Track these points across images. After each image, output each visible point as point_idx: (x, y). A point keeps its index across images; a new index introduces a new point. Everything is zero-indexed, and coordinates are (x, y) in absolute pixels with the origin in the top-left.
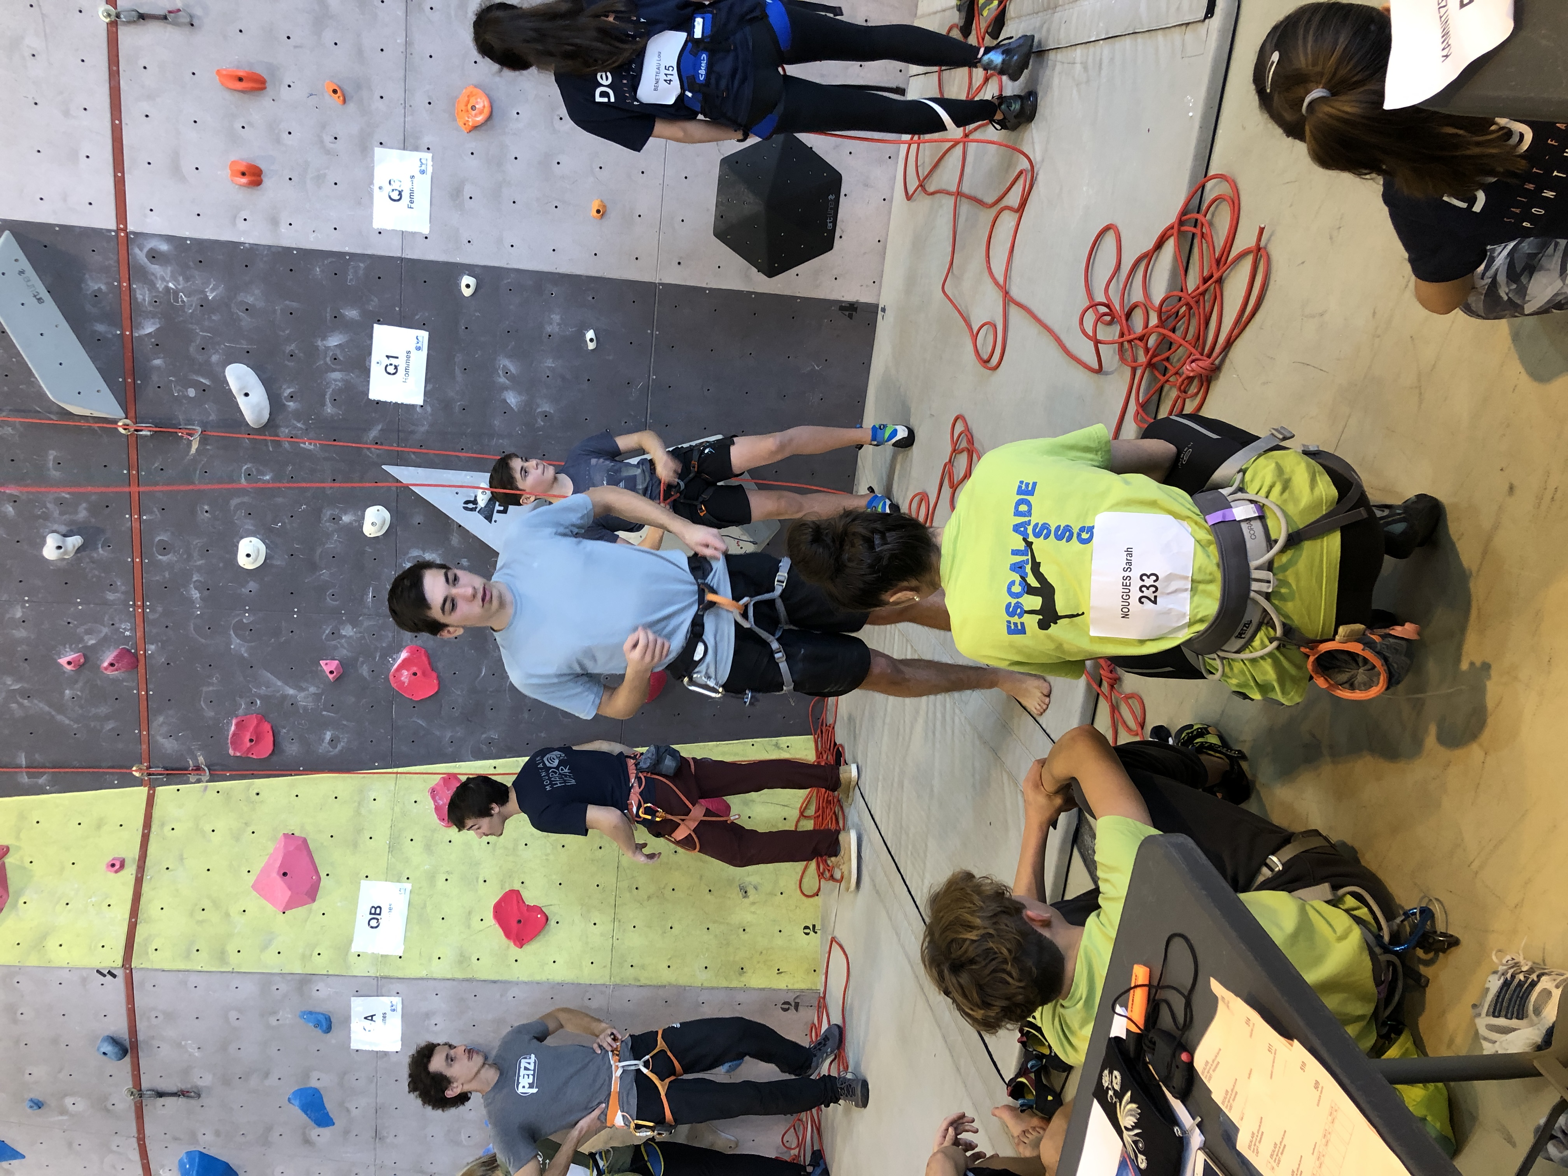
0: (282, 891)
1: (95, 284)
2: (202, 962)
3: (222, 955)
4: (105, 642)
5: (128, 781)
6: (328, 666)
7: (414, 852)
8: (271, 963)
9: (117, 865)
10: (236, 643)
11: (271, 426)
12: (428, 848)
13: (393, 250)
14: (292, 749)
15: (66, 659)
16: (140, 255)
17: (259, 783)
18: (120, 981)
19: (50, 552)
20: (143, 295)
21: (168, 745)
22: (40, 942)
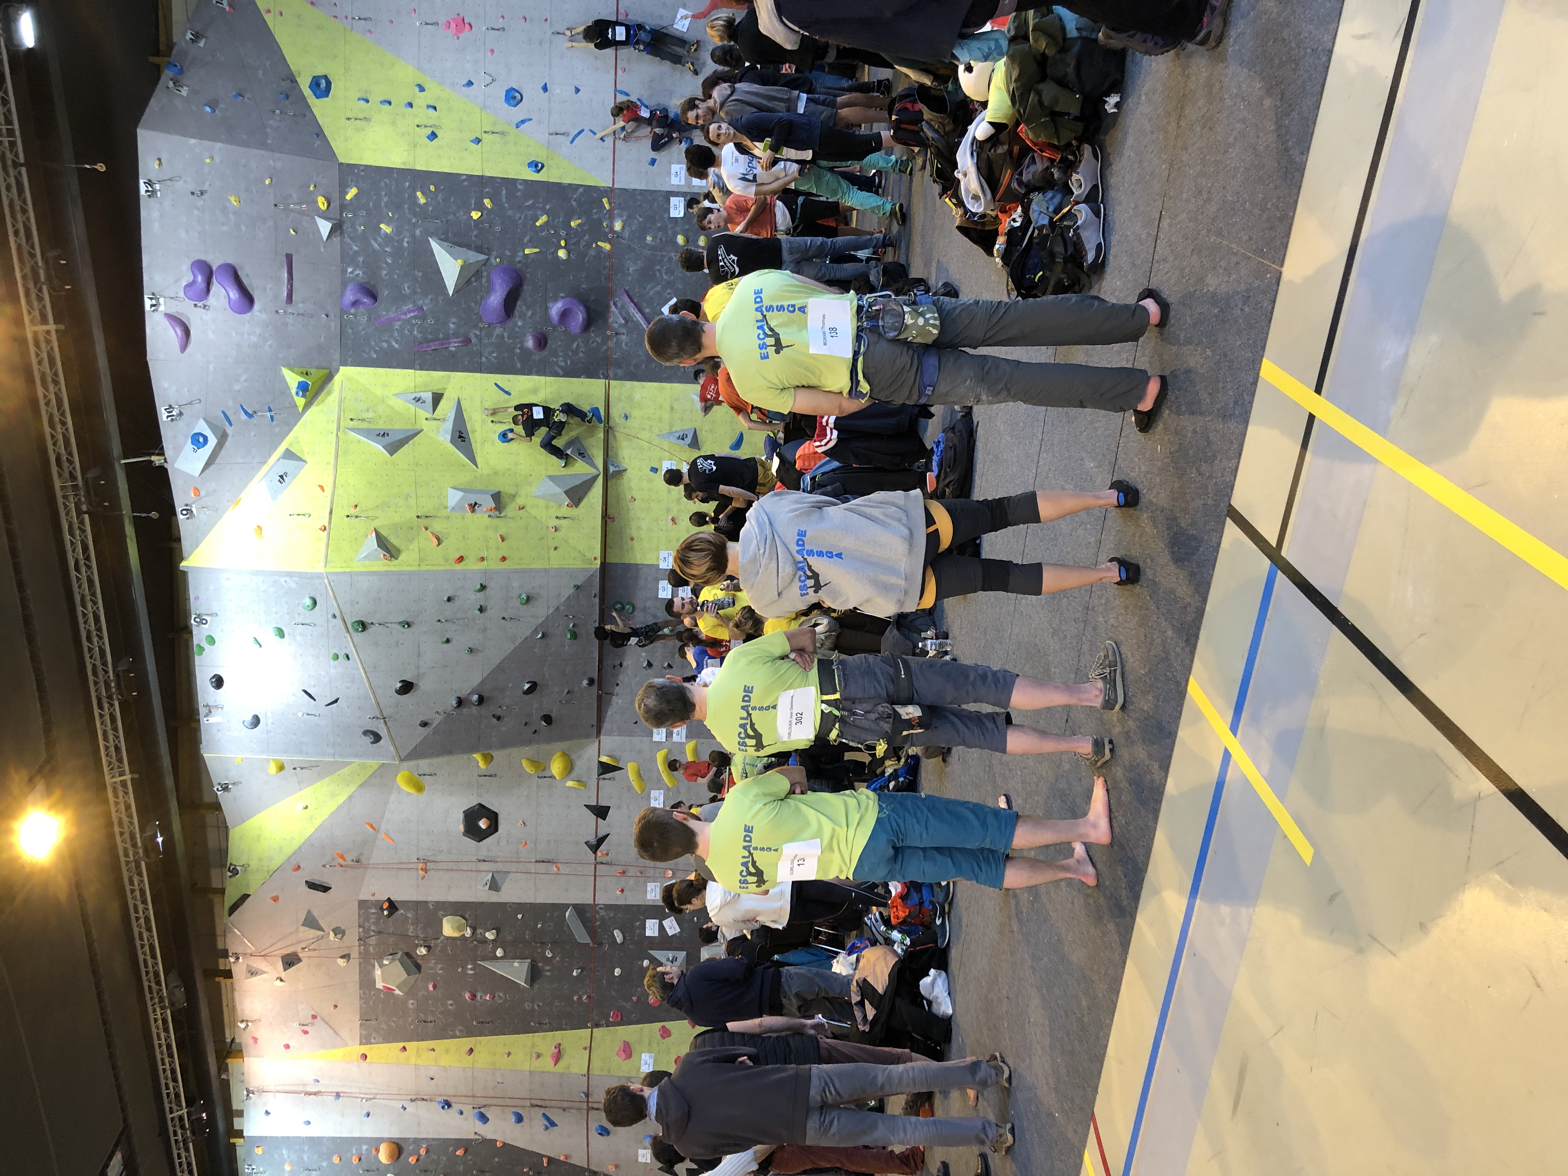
0: (624, 1056)
1: (588, 915)
2: (605, 1073)
3: (609, 1071)
4: (584, 994)
5: (588, 1028)
6: (634, 998)
7: (654, 1045)
8: (621, 1074)
9: (585, 1048)
10: (613, 993)
11: (623, 943)
12: (658, 1044)
13: (651, 903)
14: (625, 1019)
15: (575, 998)
16: (597, 908)
17: (617, 1028)
18: (586, 1078)
19: (575, 974)
20: (597, 917)
21: (596, 1018)
22: (568, 1068)
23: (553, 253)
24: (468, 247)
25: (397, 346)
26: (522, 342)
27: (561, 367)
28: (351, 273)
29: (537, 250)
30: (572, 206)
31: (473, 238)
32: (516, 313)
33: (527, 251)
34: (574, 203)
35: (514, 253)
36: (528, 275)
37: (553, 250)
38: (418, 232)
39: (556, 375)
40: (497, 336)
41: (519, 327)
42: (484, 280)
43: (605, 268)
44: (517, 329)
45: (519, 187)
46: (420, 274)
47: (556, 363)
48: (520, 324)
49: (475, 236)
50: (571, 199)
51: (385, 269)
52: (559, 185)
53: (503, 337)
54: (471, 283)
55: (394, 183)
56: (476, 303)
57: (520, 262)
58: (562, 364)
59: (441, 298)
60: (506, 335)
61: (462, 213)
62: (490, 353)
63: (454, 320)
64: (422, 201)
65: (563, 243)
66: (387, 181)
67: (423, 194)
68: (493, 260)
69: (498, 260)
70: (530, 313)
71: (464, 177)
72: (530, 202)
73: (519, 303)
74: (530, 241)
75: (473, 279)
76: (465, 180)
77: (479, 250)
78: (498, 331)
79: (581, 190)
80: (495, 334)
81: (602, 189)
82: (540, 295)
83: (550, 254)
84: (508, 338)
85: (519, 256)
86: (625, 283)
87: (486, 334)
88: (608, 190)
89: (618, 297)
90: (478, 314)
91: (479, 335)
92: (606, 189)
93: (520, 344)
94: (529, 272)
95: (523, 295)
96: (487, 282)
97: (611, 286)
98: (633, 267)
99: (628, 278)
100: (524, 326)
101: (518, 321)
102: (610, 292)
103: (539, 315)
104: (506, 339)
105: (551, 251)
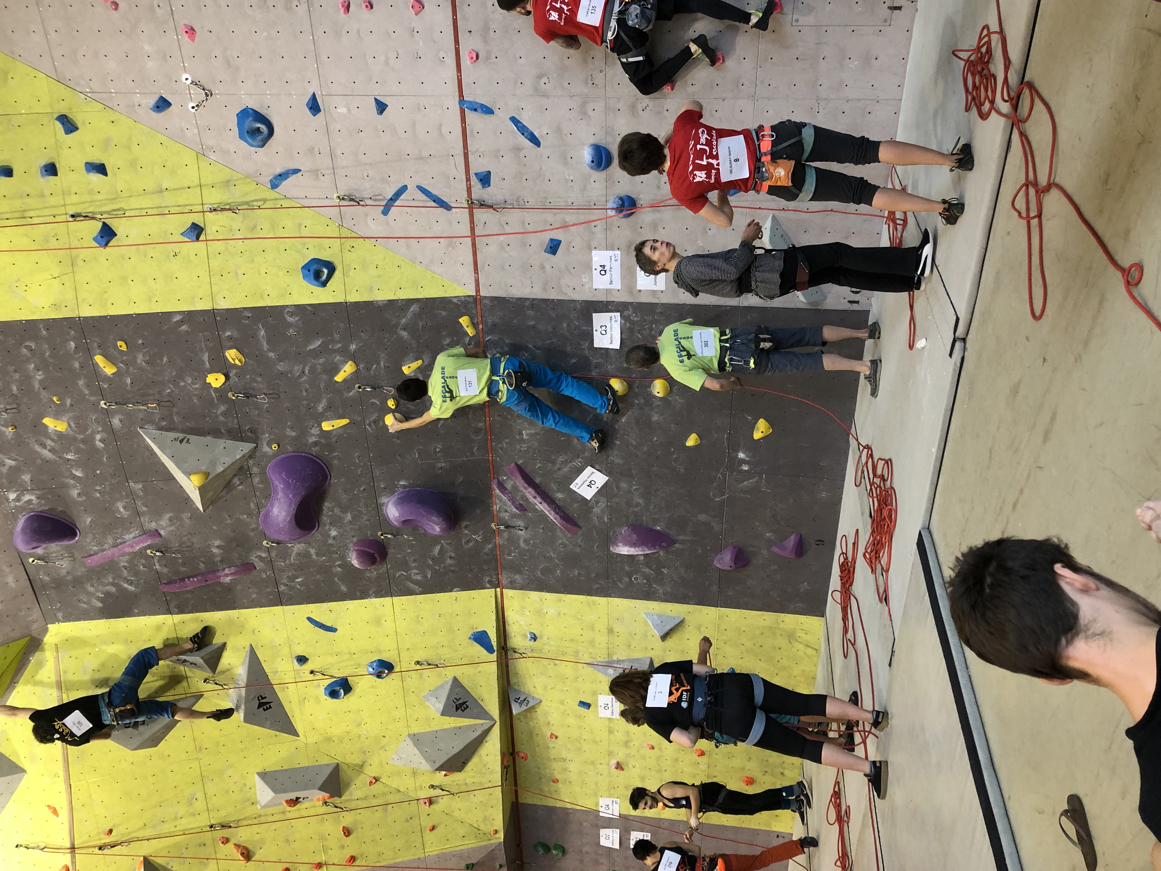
23: (375, 422)
24: (216, 433)
25: (131, 588)
26: (343, 558)
27: (416, 583)
28: (18, 499)
29: (344, 422)
30: (401, 338)
31: (222, 418)
32: (324, 519)
33: (326, 426)
34: (404, 334)
35: (304, 432)
36: (336, 462)
37: (374, 417)
38: (116, 422)
39: (410, 592)
40: (298, 554)
41: (334, 538)
42: (256, 480)
43: (477, 432)
44: (330, 541)
45: (290, 319)
46: (140, 486)
47: (409, 578)
48: (334, 533)
49: (224, 414)
50: (396, 326)
51: (75, 487)
52: (368, 305)
53: (307, 555)
54: (235, 487)
55: (46, 346)
56: (249, 515)
57: (316, 444)
58: (419, 577)
59: (186, 516)
60: (313, 551)
61: (189, 380)
62: (292, 579)
63: (217, 543)
64: (109, 370)
65: (391, 403)
66: (33, 345)
67: (107, 357)
68: (266, 449)
69: (275, 447)
70: (349, 517)
71: (178, 318)
72: (316, 344)
73: (327, 505)
74: (329, 408)
75: (236, 481)
76: (182, 322)
77: (237, 435)
78: (298, 547)
79: (414, 308)
80: (294, 553)
81: (455, 300)
82: (362, 489)
83: (369, 425)
84: (317, 554)
85: (314, 435)
86: (516, 455)
87: (277, 554)
88: (469, 302)
89: (505, 478)
90: (257, 528)
91: (266, 558)
92: (463, 299)
93: (340, 560)
94: (335, 457)
95: (331, 492)
96: (262, 482)
97: (492, 457)
98: (528, 429)
99: (521, 447)
100: (341, 535)
101: (330, 530)
102: (491, 466)
103: (365, 518)
104: (314, 557)
105: (372, 419)
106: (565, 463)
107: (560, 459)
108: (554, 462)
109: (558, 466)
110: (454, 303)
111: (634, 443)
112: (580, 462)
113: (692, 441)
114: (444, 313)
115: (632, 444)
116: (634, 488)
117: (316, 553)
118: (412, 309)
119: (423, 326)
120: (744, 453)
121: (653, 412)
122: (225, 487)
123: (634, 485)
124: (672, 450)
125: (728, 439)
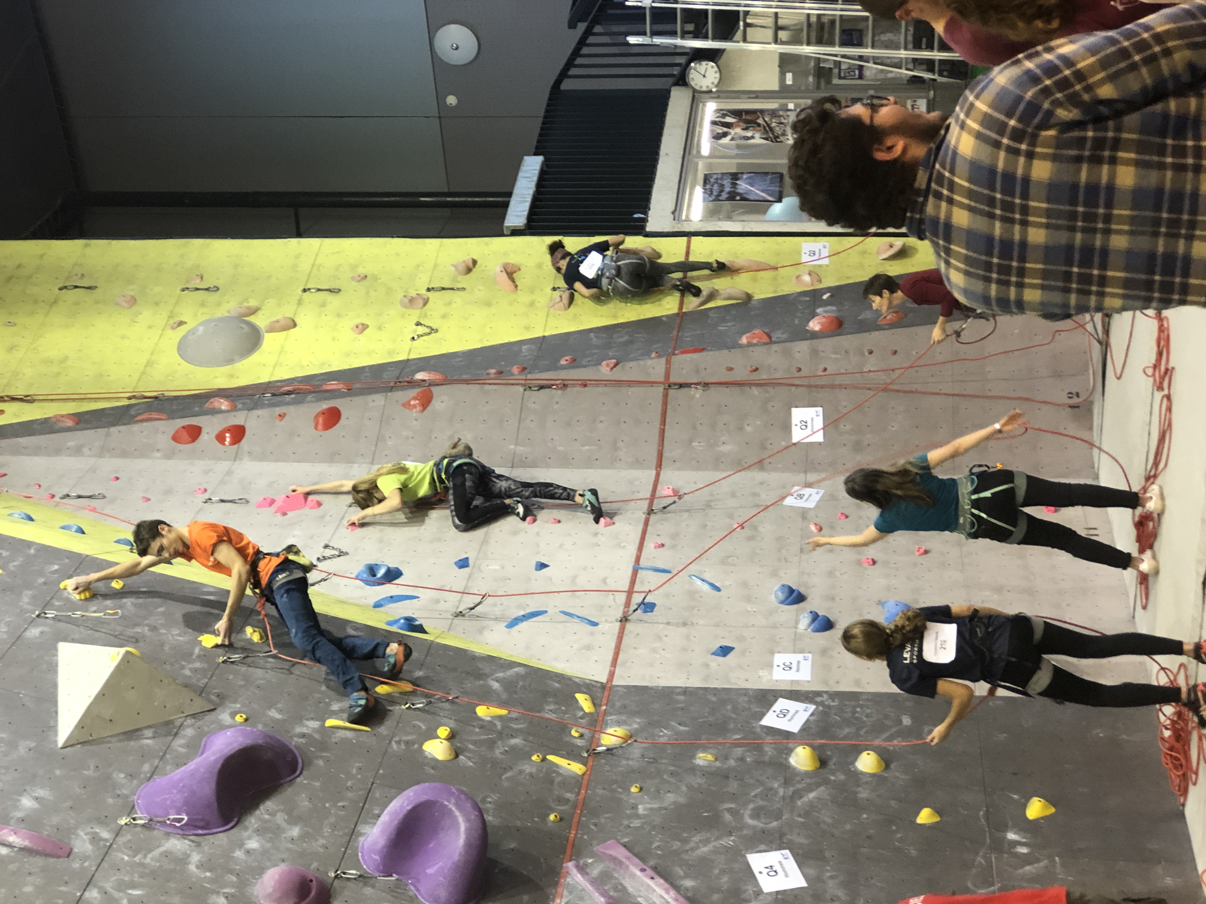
23: (409, 742)
26: (243, 884)
30: (487, 686)
31: (187, 672)
32: (252, 821)
33: (332, 723)
34: (495, 684)
35: (294, 722)
37: (409, 739)
38: (34, 632)
40: (167, 854)
41: (248, 852)
43: (561, 801)
44: (237, 854)
48: (253, 844)
49: (194, 671)
50: (487, 675)
53: (183, 860)
54: (139, 738)
56: (131, 776)
57: (303, 736)
59: (26, 744)
60: (195, 857)
62: (122, 886)
63: (41, 793)
65: (443, 732)
68: (224, 717)
69: (240, 718)
70: (294, 832)
73: (269, 805)
75: (148, 733)
78: (174, 844)
79: (519, 670)
80: (162, 849)
81: (577, 680)
82: (340, 804)
83: (398, 743)
84: (201, 866)
85: (307, 726)
86: (619, 831)
87: (129, 841)
88: (595, 686)
89: (590, 861)
90: (127, 797)
91: (106, 840)
92: (588, 682)
93: (233, 886)
94: (322, 757)
95: (289, 792)
96: (187, 746)
97: (576, 835)
98: (649, 803)
99: (631, 823)
100: (264, 852)
101: (250, 838)
102: (569, 847)
103: (322, 841)
104: (192, 868)
105: (405, 738)
106: (706, 842)
107: (696, 839)
108: (685, 841)
109: (692, 844)
110: (575, 682)
111: (828, 820)
112: (733, 841)
113: (925, 816)
114: (557, 685)
115: (824, 822)
116: (829, 874)
117: (200, 861)
118: (515, 670)
119: (523, 686)
120: (1015, 833)
121: (860, 789)
122: (125, 733)
123: (828, 871)
124: (894, 828)
125: (987, 819)
